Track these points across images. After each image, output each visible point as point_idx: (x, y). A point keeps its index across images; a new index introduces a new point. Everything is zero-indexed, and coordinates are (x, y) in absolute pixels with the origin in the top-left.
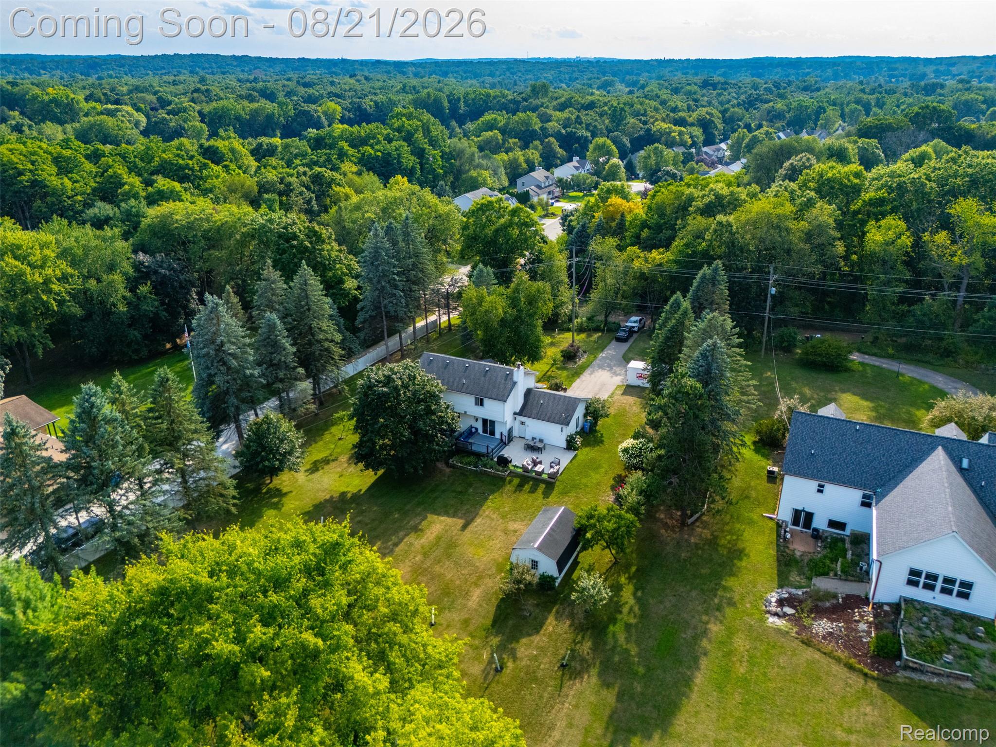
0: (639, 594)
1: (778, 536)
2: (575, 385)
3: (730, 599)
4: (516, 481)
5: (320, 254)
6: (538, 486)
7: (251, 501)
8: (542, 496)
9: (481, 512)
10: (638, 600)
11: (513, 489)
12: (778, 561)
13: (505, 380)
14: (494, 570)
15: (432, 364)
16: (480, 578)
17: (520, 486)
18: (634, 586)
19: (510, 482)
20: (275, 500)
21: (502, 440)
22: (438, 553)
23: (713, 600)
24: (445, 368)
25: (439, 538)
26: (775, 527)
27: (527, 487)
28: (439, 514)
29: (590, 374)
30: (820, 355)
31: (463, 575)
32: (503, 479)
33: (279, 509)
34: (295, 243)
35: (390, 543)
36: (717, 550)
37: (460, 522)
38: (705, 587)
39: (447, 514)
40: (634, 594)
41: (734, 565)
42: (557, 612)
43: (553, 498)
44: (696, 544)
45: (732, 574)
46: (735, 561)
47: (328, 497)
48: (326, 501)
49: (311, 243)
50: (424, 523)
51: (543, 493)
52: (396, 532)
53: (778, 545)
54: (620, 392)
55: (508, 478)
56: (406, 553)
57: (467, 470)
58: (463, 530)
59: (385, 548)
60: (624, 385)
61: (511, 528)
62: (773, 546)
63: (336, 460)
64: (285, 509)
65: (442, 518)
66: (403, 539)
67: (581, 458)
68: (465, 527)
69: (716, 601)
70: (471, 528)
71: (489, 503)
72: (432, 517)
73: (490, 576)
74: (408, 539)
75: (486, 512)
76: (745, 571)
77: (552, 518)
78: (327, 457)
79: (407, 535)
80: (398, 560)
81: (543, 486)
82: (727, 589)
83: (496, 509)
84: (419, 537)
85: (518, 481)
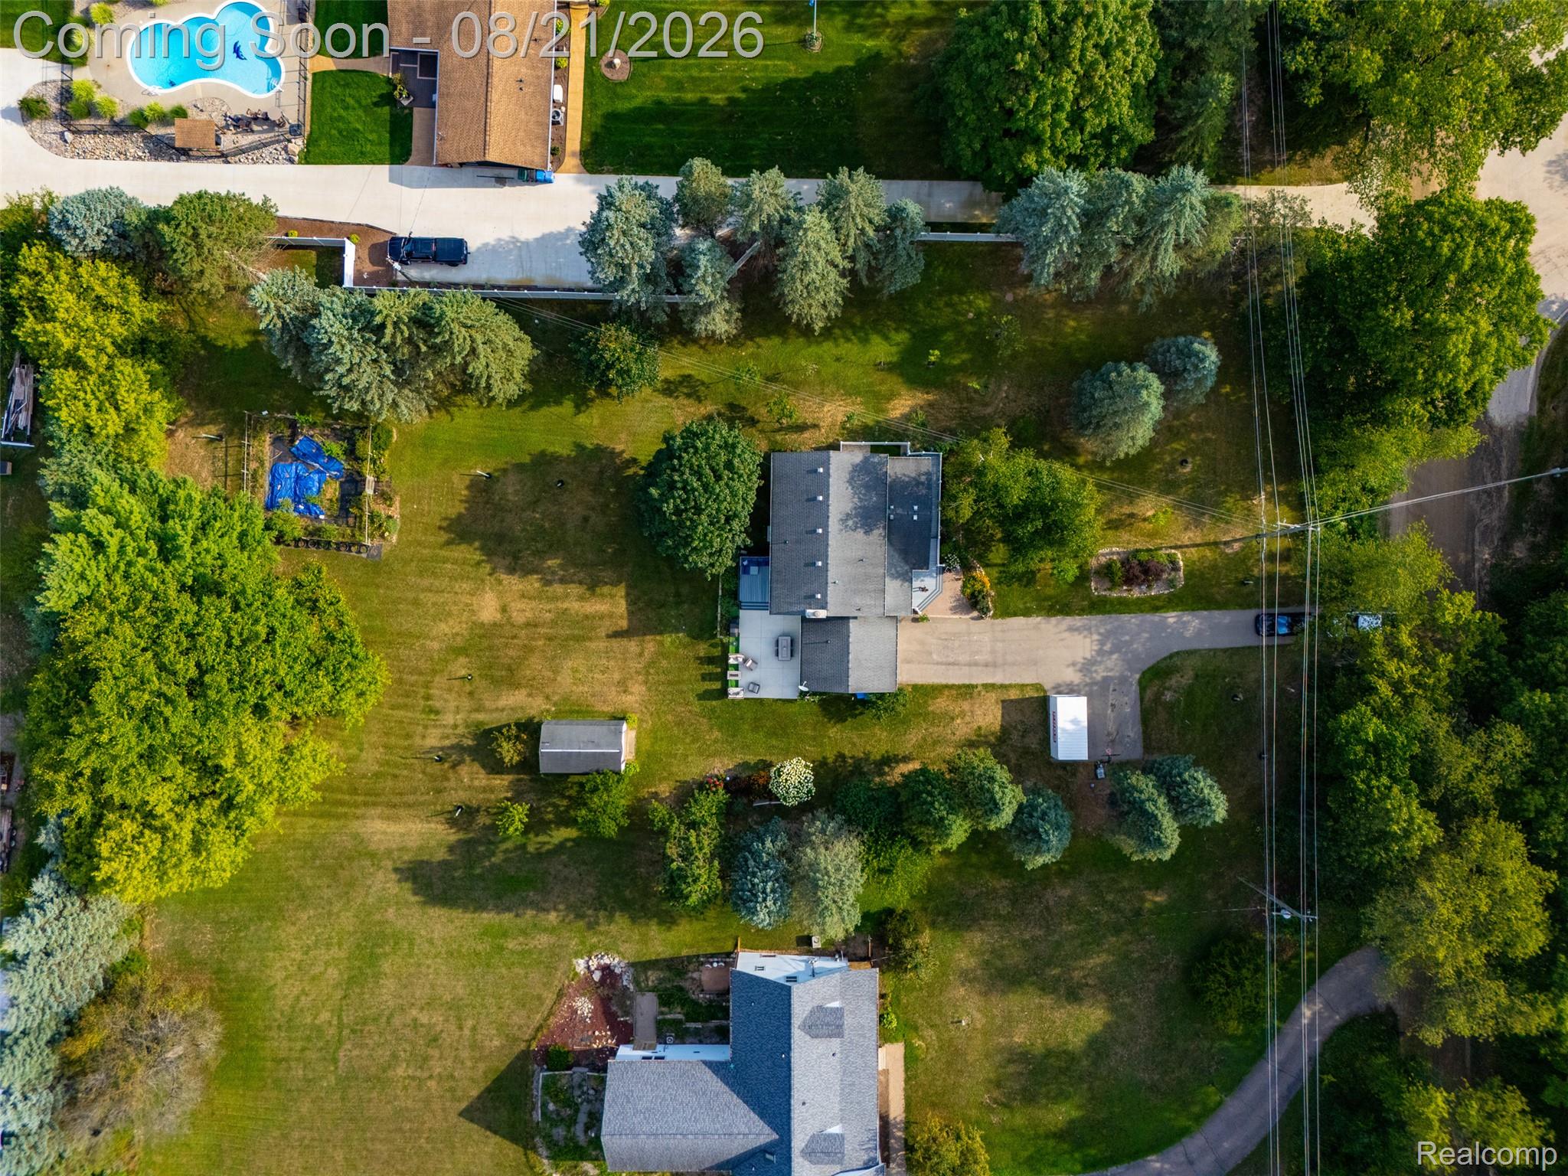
0: (569, 844)
1: (712, 956)
2: (1017, 621)
3: (597, 923)
6: (717, 680)
8: (700, 692)
9: (648, 637)
11: (702, 654)
12: (672, 959)
13: (806, 597)
14: (556, 698)
15: (811, 476)
16: (541, 690)
17: (710, 660)
18: (579, 838)
19: (713, 646)
20: (592, 393)
22: (564, 631)
23: (588, 909)
24: (808, 500)
25: (586, 618)
26: (725, 951)
27: (708, 669)
28: (628, 595)
31: (540, 671)
32: (712, 636)
33: (578, 410)
35: (561, 573)
37: (624, 624)
38: (605, 899)
39: (632, 601)
40: (567, 840)
41: (649, 919)
42: (519, 780)
43: (699, 706)
45: (633, 920)
46: (655, 919)
50: (606, 589)
51: (706, 692)
52: (583, 568)
54: (1013, 695)
55: (716, 642)
56: (555, 598)
58: (609, 636)
59: (554, 573)
60: (1045, 691)
61: (630, 683)
62: (693, 952)
63: (700, 402)
64: (582, 419)
65: (623, 603)
66: (573, 582)
67: (794, 708)
68: (617, 634)
69: (590, 912)
70: (615, 643)
71: (668, 639)
72: (621, 591)
73: (547, 698)
74: (574, 590)
75: (651, 644)
76: (643, 929)
77: (598, 746)
78: (703, 383)
79: (581, 583)
80: (538, 597)
81: (717, 685)
82: (610, 919)
83: (662, 654)
84: (581, 598)
85: (716, 654)
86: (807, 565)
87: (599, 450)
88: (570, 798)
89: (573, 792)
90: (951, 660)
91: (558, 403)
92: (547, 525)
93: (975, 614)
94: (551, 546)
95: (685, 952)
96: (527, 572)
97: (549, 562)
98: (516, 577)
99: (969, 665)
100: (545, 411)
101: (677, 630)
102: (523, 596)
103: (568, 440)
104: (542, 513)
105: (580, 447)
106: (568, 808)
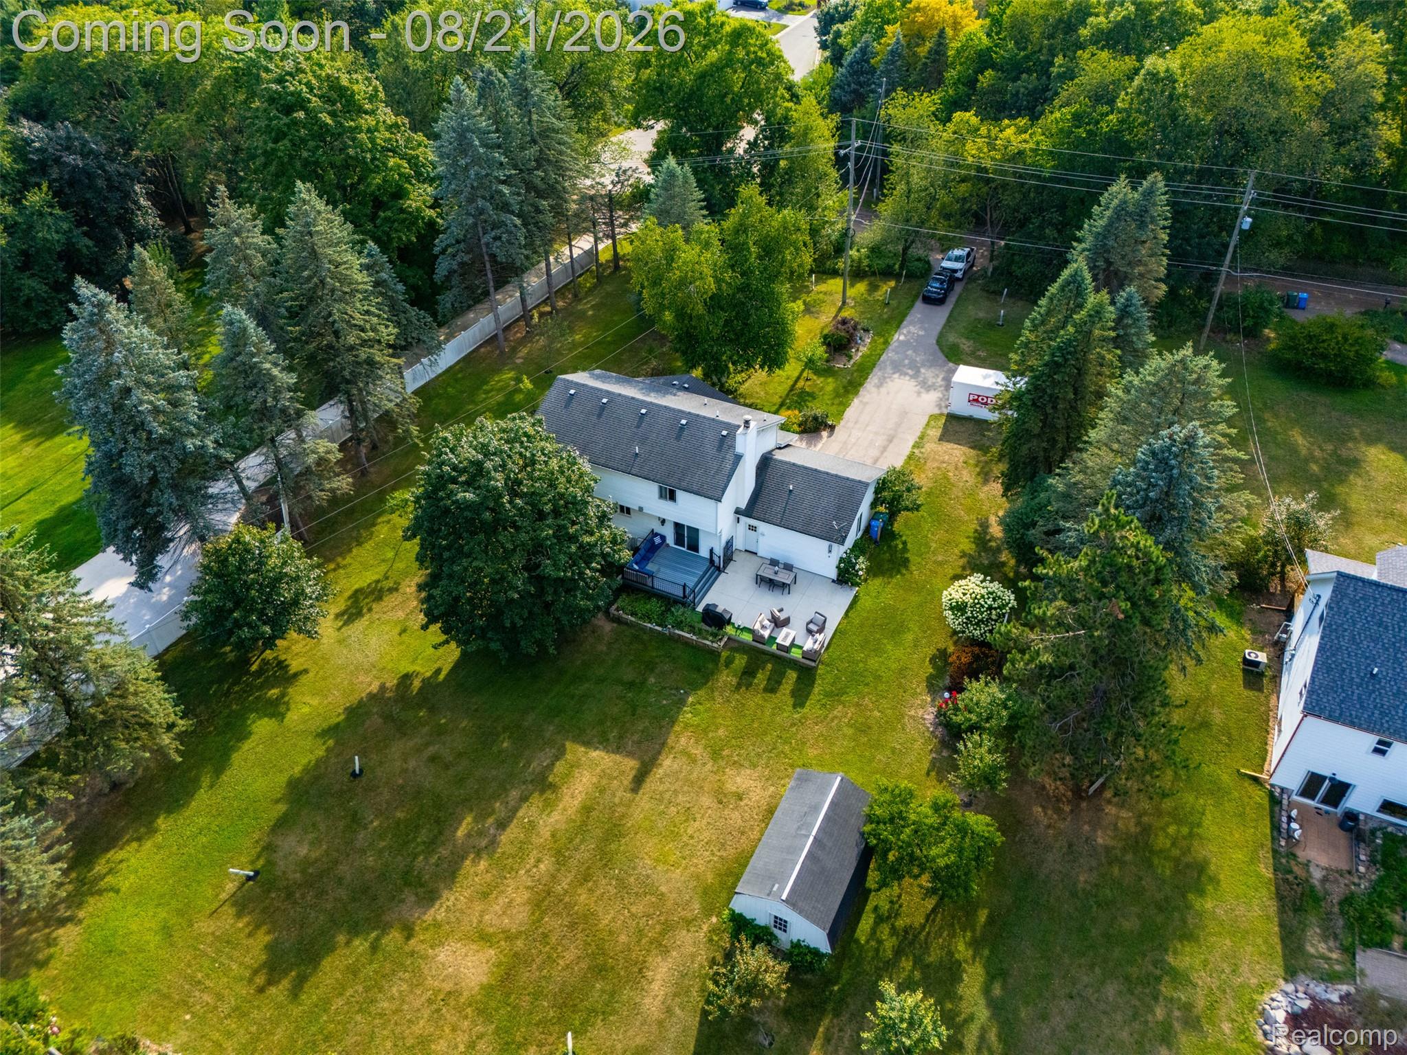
0: (997, 991)
1: (1276, 827)
2: (850, 413)
3: (1188, 1007)
4: (740, 661)
5: (354, 139)
6: (782, 675)
7: (227, 694)
8: (791, 701)
9: (671, 741)
10: (995, 1006)
11: (734, 681)
12: (1280, 897)
13: (720, 448)
14: (696, 906)
15: (574, 404)
16: (668, 928)
17: (748, 673)
18: (987, 967)
19: (729, 663)
20: (274, 692)
21: (712, 561)
22: (586, 851)
23: (1152, 1012)
24: (600, 416)
25: (587, 810)
26: (1266, 802)
27: (761, 678)
28: (587, 744)
29: (879, 386)
30: (1324, 357)
31: (633, 916)
32: (714, 655)
33: (280, 716)
34: (301, 115)
35: (491, 820)
36: (1150, 865)
37: (630, 765)
38: (1134, 971)
39: (603, 742)
40: (986, 991)
41: (1189, 907)
42: (828, 1040)
43: (811, 708)
44: (1108, 849)
45: (1188, 936)
46: (1191, 896)
47: (374, 688)
48: (372, 696)
49: (333, 114)
50: (560, 767)
51: (794, 694)
52: (503, 789)
53: (1275, 852)
54: (935, 433)
55: (724, 654)
56: (522, 850)
57: (644, 629)
58: (635, 790)
59: (481, 833)
60: (942, 414)
61: (730, 787)
62: (1266, 855)
63: (397, 590)
64: (292, 717)
65: (595, 754)
66: (515, 810)
67: (866, 602)
68: (639, 781)
69: (1160, 1013)
70: (651, 784)
71: (686, 716)
72: (575, 751)
73: (688, 923)
74: (526, 813)
75: (682, 739)
76: (1212, 926)
77: (816, 809)
78: (378, 581)
79: (524, 799)
80: (504, 870)
81: (792, 675)
82: (1180, 978)
83: (701, 732)
84: (549, 806)
85: (744, 662)
86: (678, 438)
87: (356, 713)
88: (898, 952)
89: (890, 944)
90: (870, 461)
91: (244, 735)
92: (399, 815)
93: (824, 434)
94: (438, 822)
95: (1268, 874)
96: (450, 873)
97: (460, 833)
98: (445, 894)
99: (882, 453)
100: (236, 757)
101: (682, 702)
102: (485, 895)
103: (308, 743)
104: (379, 813)
105: (331, 731)
106: (918, 961)
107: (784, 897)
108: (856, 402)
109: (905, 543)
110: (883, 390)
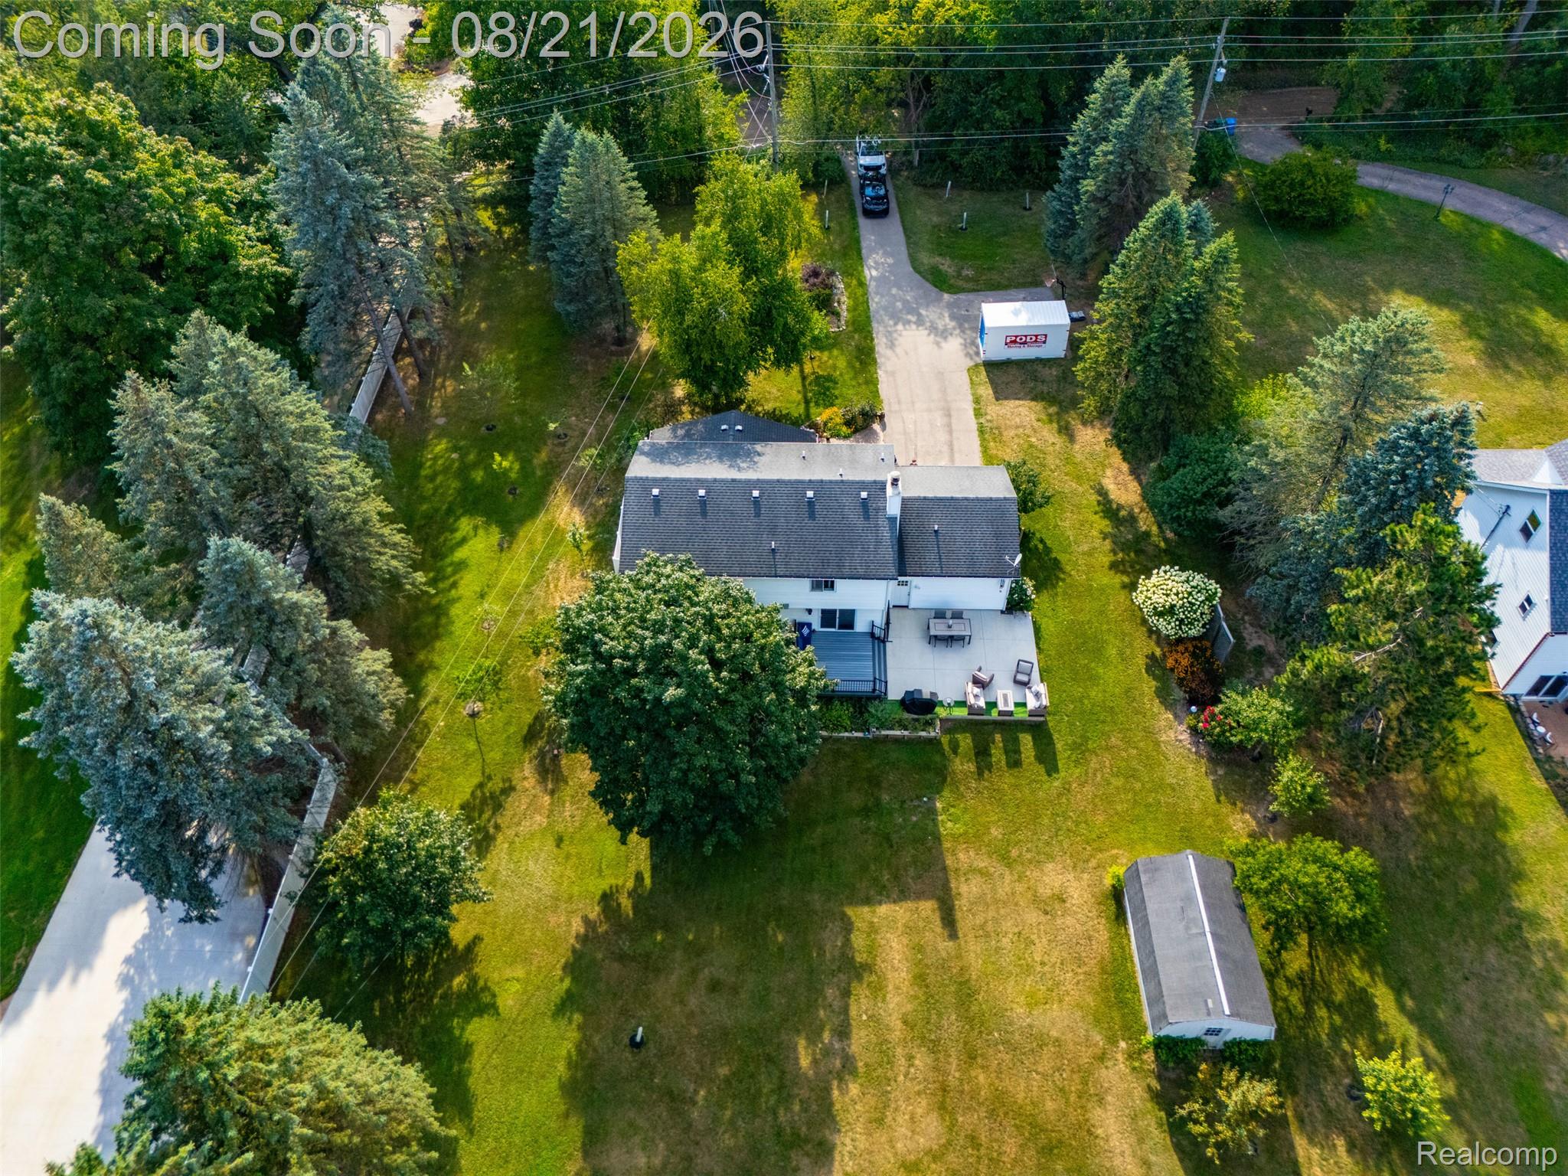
0: (1409, 1003)
1: (1528, 736)
2: (884, 389)
3: (1555, 945)
4: (965, 741)
5: (145, 198)
6: (1016, 741)
7: (400, 1007)
8: (1042, 769)
9: (949, 861)
10: (1414, 1018)
11: (973, 767)
12: (1563, 804)
13: (867, 517)
14: (1098, 1038)
15: (664, 507)
16: (1086, 1075)
17: (982, 753)
18: (1388, 983)
19: (955, 749)
20: (459, 981)
21: (872, 635)
22: (952, 1024)
23: (1531, 962)
24: (704, 514)
25: (920, 979)
26: (1508, 715)
27: (997, 754)
28: (868, 901)
29: (892, 345)
31: (1044, 1076)
32: (933, 742)
33: (489, 1008)
34: (56, 181)
35: (826, 1036)
36: (1455, 819)
37: (928, 908)
38: (1496, 929)
39: (881, 893)
40: (1402, 1008)
41: (1504, 846)
43: (1068, 771)
44: (1416, 817)
45: (1519, 876)
46: (1499, 835)
47: (577, 926)
48: (583, 939)
49: (100, 167)
50: (858, 940)
51: (1040, 759)
52: (814, 990)
53: (1536, 760)
54: (986, 391)
55: (945, 740)
56: (883, 1049)
57: (839, 740)
58: (953, 935)
59: (827, 1052)
60: (977, 365)
61: (1045, 892)
62: (1530, 765)
63: (512, 789)
64: (508, 1000)
65: (883, 909)
66: (845, 1010)
67: (1049, 626)
68: (949, 921)
69: (1539, 963)
70: (965, 922)
71: (947, 827)
72: (860, 915)
73: (1101, 1058)
74: (860, 1006)
75: (960, 858)
76: (1530, 857)
77: (1189, 898)
78: (481, 785)
79: (846, 993)
80: (880, 1083)
81: (1026, 740)
82: (1534, 920)
83: (975, 838)
84: (878, 990)
85: (969, 741)
86: (812, 515)
87: (579, 966)
88: (1308, 1003)
89: (1295, 998)
90: (945, 448)
91: (465, 1052)
92: (723, 1071)
93: (876, 427)
94: (769, 1059)
95: (1541, 784)
96: (824, 1115)
97: (805, 1062)
98: (837, 1139)
99: (950, 432)
100: (475, 1083)
101: (932, 812)
102: (880, 1121)
103: (549, 1028)
104: (699, 1080)
105: (566, 1005)
106: (1329, 1004)
107: (1227, 1012)
108: (881, 374)
109: (1042, 541)
110: (898, 350)
